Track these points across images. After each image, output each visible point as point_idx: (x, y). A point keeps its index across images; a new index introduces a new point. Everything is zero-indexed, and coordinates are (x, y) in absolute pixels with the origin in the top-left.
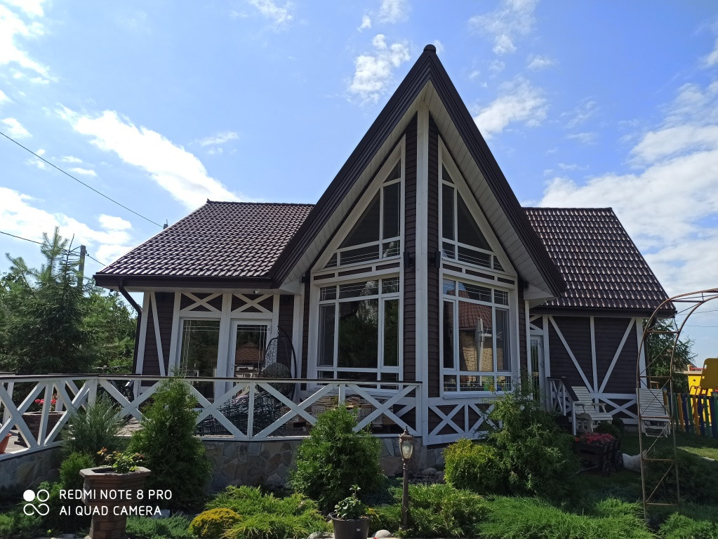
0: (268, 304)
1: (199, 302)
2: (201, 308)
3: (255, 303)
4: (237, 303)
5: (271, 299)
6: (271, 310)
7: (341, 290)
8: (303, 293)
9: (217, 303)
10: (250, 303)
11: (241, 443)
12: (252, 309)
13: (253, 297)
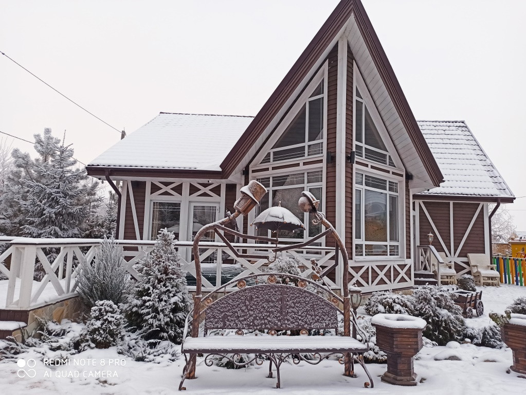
0: (217, 190)
1: (165, 189)
2: (166, 193)
3: (207, 190)
4: (193, 190)
5: (219, 186)
6: (219, 195)
7: (273, 180)
8: (243, 182)
9: (178, 189)
10: (203, 190)
12: (205, 195)
13: (205, 185)
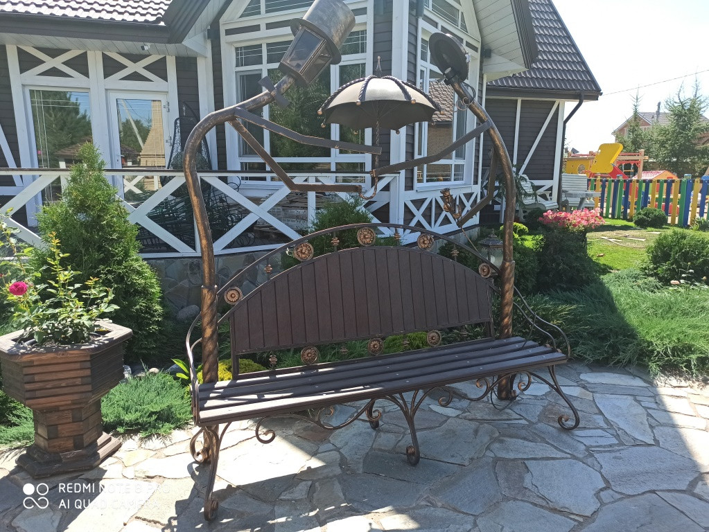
0: (159, 69)
1: (50, 63)
2: (54, 72)
3: (139, 67)
4: (111, 67)
5: (163, 62)
6: (165, 78)
7: (268, 51)
8: (209, 54)
9: (80, 64)
10: (132, 67)
11: (190, 260)
12: (135, 77)
13: (135, 58)
